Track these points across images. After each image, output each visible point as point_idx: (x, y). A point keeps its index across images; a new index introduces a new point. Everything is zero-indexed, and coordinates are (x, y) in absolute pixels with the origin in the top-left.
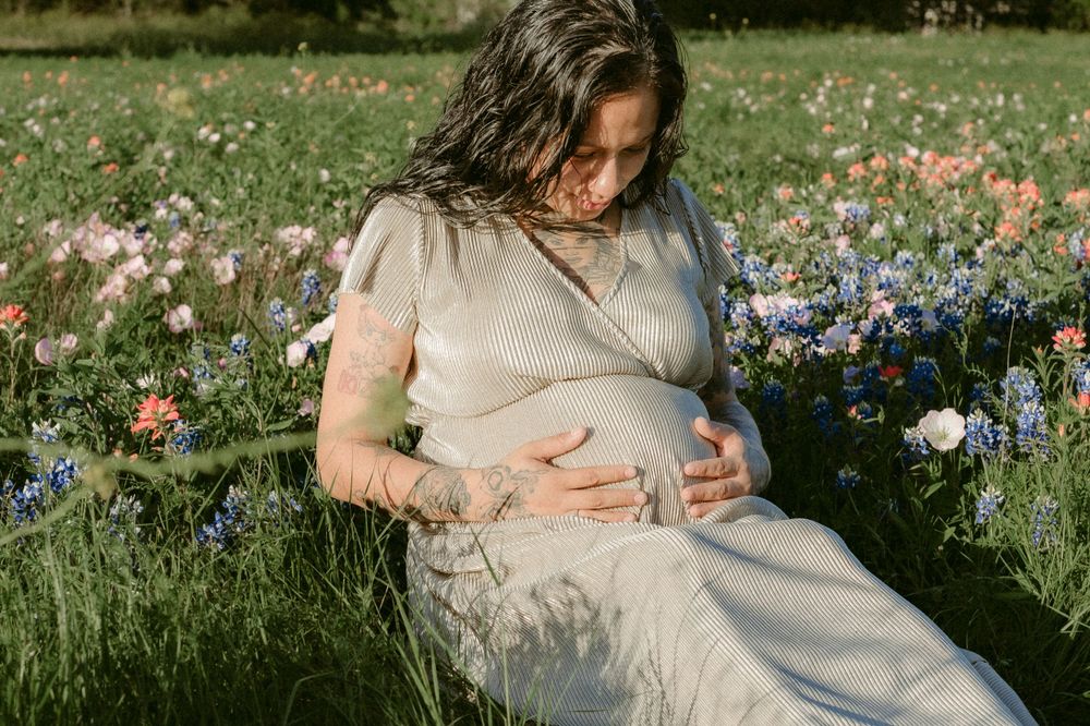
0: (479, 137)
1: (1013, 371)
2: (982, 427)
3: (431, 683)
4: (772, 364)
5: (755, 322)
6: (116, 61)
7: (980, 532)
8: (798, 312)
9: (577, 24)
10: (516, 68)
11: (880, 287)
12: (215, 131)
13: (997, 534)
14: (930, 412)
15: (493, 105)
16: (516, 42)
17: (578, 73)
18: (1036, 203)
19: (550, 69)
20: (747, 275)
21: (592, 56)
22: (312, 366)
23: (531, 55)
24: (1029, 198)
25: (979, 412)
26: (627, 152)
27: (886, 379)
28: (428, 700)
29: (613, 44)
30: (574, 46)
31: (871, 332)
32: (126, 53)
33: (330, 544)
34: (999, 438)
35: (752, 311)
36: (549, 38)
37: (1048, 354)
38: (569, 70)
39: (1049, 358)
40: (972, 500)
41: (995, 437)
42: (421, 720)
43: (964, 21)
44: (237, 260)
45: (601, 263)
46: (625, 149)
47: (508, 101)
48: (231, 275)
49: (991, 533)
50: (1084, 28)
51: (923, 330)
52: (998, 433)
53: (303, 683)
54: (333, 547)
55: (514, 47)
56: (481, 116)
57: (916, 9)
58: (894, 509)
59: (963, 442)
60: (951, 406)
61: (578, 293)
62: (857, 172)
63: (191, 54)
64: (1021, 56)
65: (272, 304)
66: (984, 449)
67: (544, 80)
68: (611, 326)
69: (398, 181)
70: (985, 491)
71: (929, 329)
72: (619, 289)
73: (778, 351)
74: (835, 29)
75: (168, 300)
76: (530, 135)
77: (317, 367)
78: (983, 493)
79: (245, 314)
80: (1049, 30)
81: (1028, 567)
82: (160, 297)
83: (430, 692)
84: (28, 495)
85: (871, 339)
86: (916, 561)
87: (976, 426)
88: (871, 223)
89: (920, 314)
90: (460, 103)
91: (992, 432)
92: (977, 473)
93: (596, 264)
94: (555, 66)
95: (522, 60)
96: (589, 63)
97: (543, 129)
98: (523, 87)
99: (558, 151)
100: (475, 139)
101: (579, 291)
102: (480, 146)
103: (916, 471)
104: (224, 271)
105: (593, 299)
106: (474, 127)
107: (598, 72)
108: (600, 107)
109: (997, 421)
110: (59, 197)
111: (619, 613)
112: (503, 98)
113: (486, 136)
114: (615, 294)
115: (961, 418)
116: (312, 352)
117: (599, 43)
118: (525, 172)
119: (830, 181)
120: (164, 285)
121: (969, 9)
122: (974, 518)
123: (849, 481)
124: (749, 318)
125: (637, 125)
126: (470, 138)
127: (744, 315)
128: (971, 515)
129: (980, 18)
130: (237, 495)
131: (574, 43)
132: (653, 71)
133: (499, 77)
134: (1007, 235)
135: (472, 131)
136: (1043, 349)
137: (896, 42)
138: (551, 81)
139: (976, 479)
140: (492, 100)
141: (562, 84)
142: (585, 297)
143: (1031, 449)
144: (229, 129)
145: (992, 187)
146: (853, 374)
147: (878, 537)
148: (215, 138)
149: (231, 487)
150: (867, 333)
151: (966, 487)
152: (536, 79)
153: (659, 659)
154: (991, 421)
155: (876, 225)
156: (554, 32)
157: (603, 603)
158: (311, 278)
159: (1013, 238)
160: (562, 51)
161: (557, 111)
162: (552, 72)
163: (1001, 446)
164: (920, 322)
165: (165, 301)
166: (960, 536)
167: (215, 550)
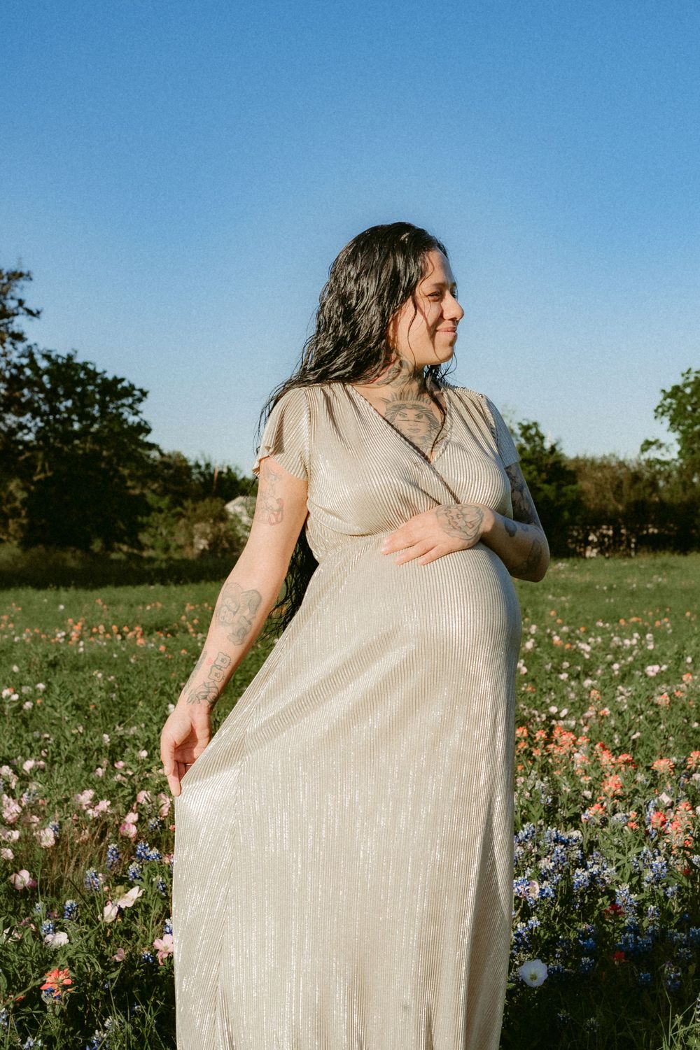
12: (15, 693)
43: (621, 543)
44: (56, 830)
48: (52, 841)
57: (580, 534)
64: (664, 580)
75: (11, 864)
121: (624, 532)
144: (25, 690)
148: (15, 697)
158: (114, 850)
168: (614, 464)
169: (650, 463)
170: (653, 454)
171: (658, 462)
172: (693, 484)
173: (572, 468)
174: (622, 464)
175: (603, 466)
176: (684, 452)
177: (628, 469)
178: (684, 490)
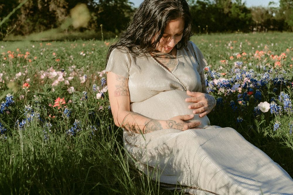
0: (138, 33)
1: (282, 93)
2: (274, 106)
3: (127, 167)
4: (219, 95)
5: (215, 86)
6: (63, 42)
7: (275, 133)
8: (225, 82)
9: (162, 2)
10: (147, 14)
11: (246, 77)
12: (84, 53)
13: (279, 133)
14: (261, 103)
15: (141, 25)
16: (146, 8)
17: (162, 15)
18: (285, 57)
19: (155, 14)
20: (212, 75)
21: (166, 10)
22: (103, 99)
23: (150, 11)
24: (283, 56)
25: (274, 102)
26: (177, 35)
27: (249, 95)
28: (126, 172)
29: (171, 7)
30: (161, 8)
31: (244, 86)
32: (66, 40)
33: (102, 135)
34: (279, 109)
35: (214, 83)
36: (155, 6)
37: (291, 87)
38: (160, 14)
39: (291, 88)
40: (273, 125)
41: (278, 109)
42: (124, 177)
43: (263, 30)
44: (86, 77)
45: (172, 63)
46: (176, 34)
47: (145, 23)
48: (84, 80)
49: (278, 133)
50: (291, 31)
51: (258, 86)
52: (279, 108)
53: (92, 167)
54: (103, 136)
55: (146, 9)
56: (138, 28)
57: (251, 28)
58: (252, 128)
59: (270, 110)
60: (266, 101)
61: (166, 70)
62: (239, 56)
63: (81, 40)
64: (277, 37)
65: (93, 85)
66: (275, 112)
67: (154, 17)
68: (175, 77)
69: (117, 44)
70: (276, 122)
71: (259, 85)
72: (177, 68)
73: (220, 91)
74: (232, 32)
76: (151, 32)
77: (104, 99)
78: (275, 123)
79: (87, 88)
80: (283, 31)
81: (289, 140)
82: (66, 85)
83: (126, 169)
84: (23, 123)
85: (245, 88)
86: (258, 141)
87: (273, 106)
88: (243, 66)
89: (257, 82)
90: (133, 24)
91: (277, 107)
92: (273, 118)
93: (170, 63)
94: (157, 13)
95: (148, 12)
96: (165, 12)
97: (154, 30)
98: (148, 19)
99: (158, 36)
100: (137, 33)
101: (166, 69)
102: (138, 36)
103: (257, 117)
104: (83, 80)
105: (170, 71)
106: (136, 30)
107: (167, 14)
108: (169, 23)
109: (278, 105)
110: (45, 66)
111: (178, 151)
112: (143, 22)
113: (139, 33)
114: (176, 70)
115: (269, 104)
116: (103, 96)
117: (168, 7)
118: (150, 41)
119: (232, 58)
120: (67, 82)
121: (264, 28)
122: (273, 130)
123: (240, 120)
124: (213, 85)
125: (179, 28)
126: (136, 33)
127: (211, 84)
128: (272, 129)
129: (266, 30)
130: (77, 121)
131: (161, 7)
132: (182, 14)
133: (142, 17)
134: (277, 65)
135: (136, 31)
136: (290, 86)
137: (247, 35)
138: (156, 17)
139: (273, 120)
140: (141, 23)
141: (159, 18)
142: (168, 70)
143: (288, 111)
144: (87, 53)
145: (272, 58)
146: (240, 96)
147: (248, 135)
148: (84, 55)
149: (76, 120)
150: (243, 86)
151: (271, 122)
152: (152, 17)
153: (189, 162)
154: (277, 104)
155: (244, 67)
156: (156, 4)
157: (174, 148)
158: (104, 79)
159: (279, 66)
160: (158, 9)
161: (157, 25)
162: (156, 15)
163: (280, 111)
164: (257, 84)
165: (68, 86)
166: (270, 134)
167: (71, 136)
168: (261, 8)
169: (271, 8)
170: (272, 6)
171: (273, 8)
172: (283, 14)
173: (249, 9)
174: (263, 8)
175: (258, 9)
176: (281, 5)
177: (265, 10)
178: (281, 16)
